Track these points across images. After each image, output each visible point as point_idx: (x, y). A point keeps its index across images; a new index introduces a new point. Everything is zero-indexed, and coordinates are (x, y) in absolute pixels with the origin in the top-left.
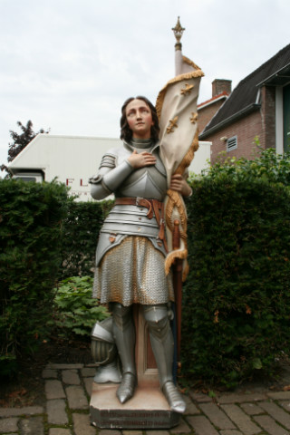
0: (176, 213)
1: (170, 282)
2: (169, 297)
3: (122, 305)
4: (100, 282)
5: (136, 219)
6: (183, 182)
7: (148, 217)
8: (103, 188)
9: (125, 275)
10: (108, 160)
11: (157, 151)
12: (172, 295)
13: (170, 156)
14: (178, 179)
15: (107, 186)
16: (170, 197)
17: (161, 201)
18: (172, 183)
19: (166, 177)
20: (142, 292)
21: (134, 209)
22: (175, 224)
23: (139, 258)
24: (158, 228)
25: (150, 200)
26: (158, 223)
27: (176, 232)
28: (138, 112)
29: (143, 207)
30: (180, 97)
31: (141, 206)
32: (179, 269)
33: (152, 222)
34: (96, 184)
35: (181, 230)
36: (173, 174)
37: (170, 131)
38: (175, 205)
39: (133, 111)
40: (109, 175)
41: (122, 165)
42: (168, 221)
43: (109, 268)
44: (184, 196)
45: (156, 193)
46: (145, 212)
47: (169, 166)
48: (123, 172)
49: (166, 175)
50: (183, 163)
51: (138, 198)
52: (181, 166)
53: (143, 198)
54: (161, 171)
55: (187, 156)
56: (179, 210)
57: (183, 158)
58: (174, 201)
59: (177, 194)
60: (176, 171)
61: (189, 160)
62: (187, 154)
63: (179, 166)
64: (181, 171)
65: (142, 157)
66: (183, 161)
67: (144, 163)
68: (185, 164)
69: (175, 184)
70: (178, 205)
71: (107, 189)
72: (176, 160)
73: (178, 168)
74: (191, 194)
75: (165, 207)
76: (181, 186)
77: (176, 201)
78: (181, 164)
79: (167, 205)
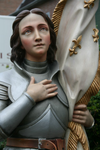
11: (57, 77)
13: (73, 84)
14: (81, 109)
15: (4, 130)
18: (74, 114)
19: (68, 108)
25: (53, 139)
28: (36, 31)
30: (84, 11)
37: (73, 53)
39: (30, 29)
47: (72, 96)
49: (69, 105)
50: (89, 92)
51: (39, 139)
52: (86, 95)
53: (45, 139)
54: (64, 103)
55: (94, 83)
56: (83, 147)
57: (89, 86)
58: (78, 137)
59: (80, 127)
60: (80, 100)
61: (96, 89)
62: (94, 81)
63: (84, 95)
64: (86, 101)
65: (43, 87)
66: (89, 89)
67: (46, 95)
68: (92, 93)
69: (78, 116)
70: (82, 141)
71: (4, 134)
72: (81, 88)
73: (83, 97)
74: (93, 124)
75: (67, 143)
76: (85, 117)
77: (80, 137)
78: (86, 93)
79: (69, 140)
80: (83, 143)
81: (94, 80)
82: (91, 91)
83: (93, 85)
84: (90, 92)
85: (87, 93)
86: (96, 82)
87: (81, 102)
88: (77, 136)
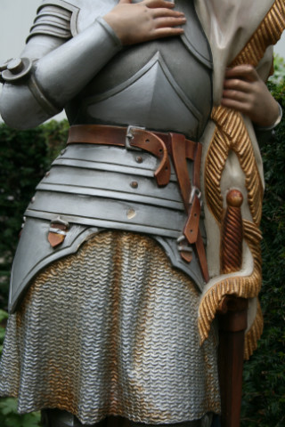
0: (234, 172)
1: (212, 360)
2: (206, 400)
3: (77, 421)
4: (20, 352)
5: (124, 184)
6: (257, 86)
7: (157, 181)
8: (36, 97)
9: (88, 339)
10: (52, 19)
12: (215, 397)
13: (225, 15)
14: (242, 76)
15: (45, 92)
16: (220, 128)
17: (196, 137)
18: (226, 88)
19: (210, 71)
20: (131, 389)
21: (118, 158)
22: (229, 202)
23: (128, 293)
24: (184, 212)
25: (164, 133)
26: (184, 200)
27: (233, 223)
29: (144, 151)
31: (138, 151)
32: (237, 326)
33: (168, 195)
34: (15, 83)
35: (247, 218)
36: (231, 63)
38: (232, 150)
40: (50, 61)
41: (88, 34)
42: (212, 194)
43: (43, 317)
44: (259, 123)
45: (181, 114)
46: (150, 166)
47: (221, 42)
48: (91, 53)
49: (212, 66)
50: (260, 34)
51: (130, 127)
52: (253, 41)
53: (143, 128)
54: (197, 55)
55: (273, 13)
56: (241, 163)
57: (261, 19)
58: (230, 139)
59: (239, 120)
60: (240, 54)
61: (277, 26)
62: (272, 7)
63: (249, 41)
64: (253, 55)
65: (146, 11)
66: (260, 27)
67: (151, 30)
68: (266, 36)
69: (234, 93)
70: (239, 149)
71: (45, 99)
72: (241, 24)
73: (246, 46)
74: (278, 121)
75: (206, 154)
76: (250, 97)
77: (234, 140)
78: (253, 37)
79: (211, 148)
80: (241, 153)
81: (275, 6)
82: (265, 32)
83: (270, 17)
84: (263, 36)
85: (256, 37)
86: (277, 10)
87: (243, 58)
88: (228, 136)
